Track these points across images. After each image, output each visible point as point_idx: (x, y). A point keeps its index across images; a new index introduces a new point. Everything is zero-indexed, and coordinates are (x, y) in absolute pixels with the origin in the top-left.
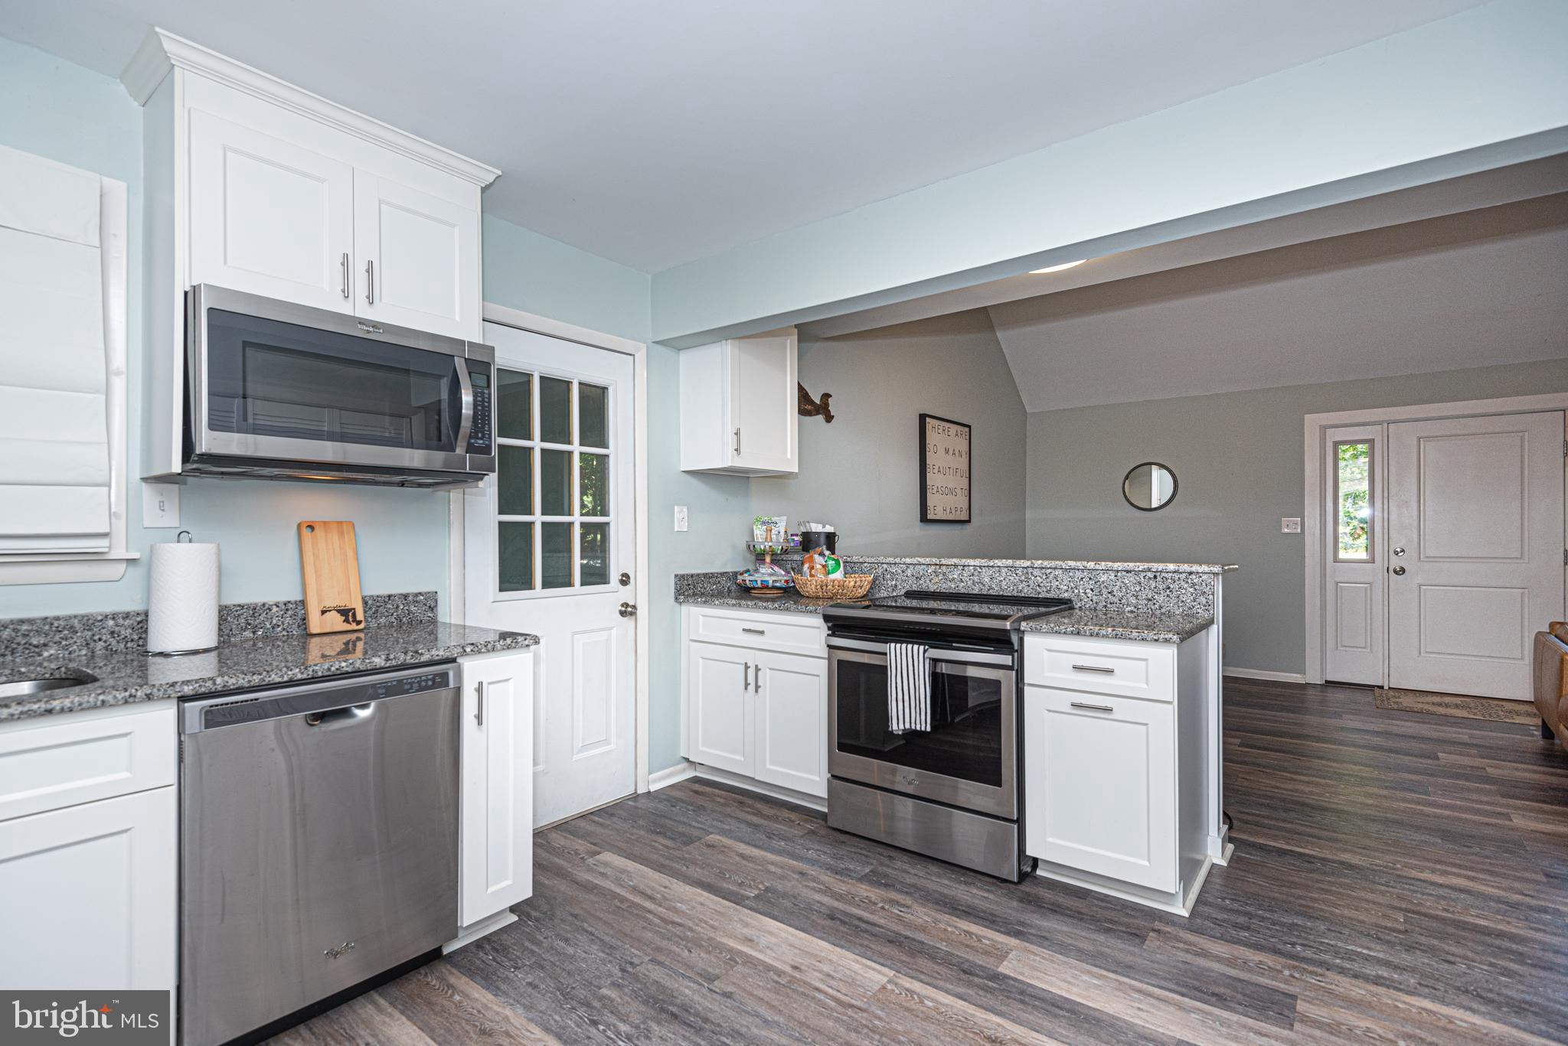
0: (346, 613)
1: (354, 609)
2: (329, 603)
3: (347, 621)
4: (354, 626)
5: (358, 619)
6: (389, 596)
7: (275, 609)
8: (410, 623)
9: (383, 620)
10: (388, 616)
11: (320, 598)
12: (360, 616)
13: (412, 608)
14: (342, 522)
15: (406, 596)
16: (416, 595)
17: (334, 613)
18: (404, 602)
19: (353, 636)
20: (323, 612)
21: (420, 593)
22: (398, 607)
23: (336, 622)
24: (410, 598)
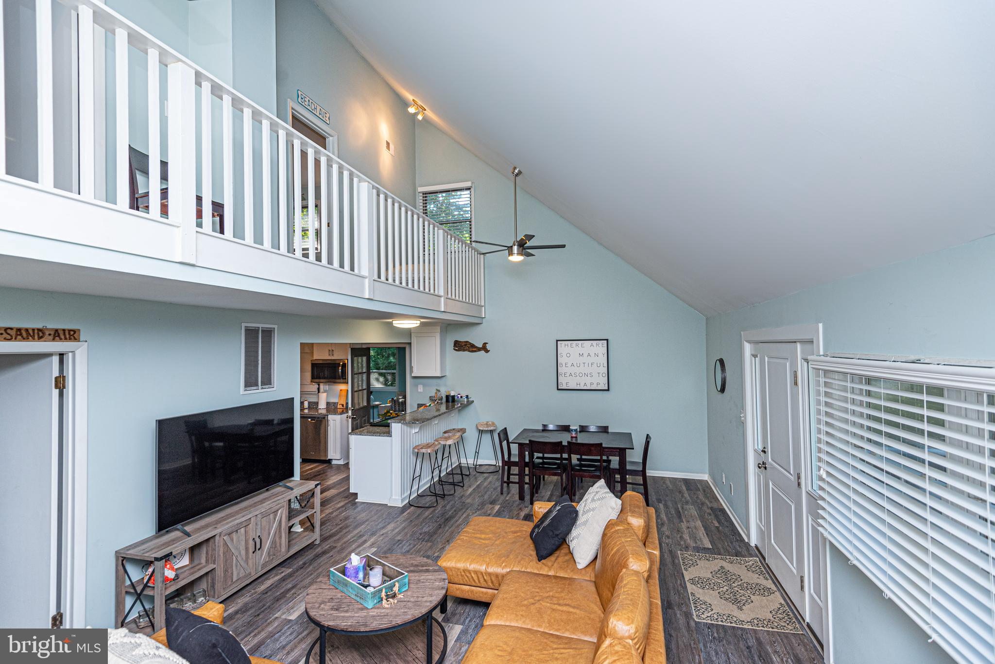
0: (343, 405)
2: (341, 403)
12: (345, 406)
14: (346, 390)
19: (342, 409)
23: (341, 406)
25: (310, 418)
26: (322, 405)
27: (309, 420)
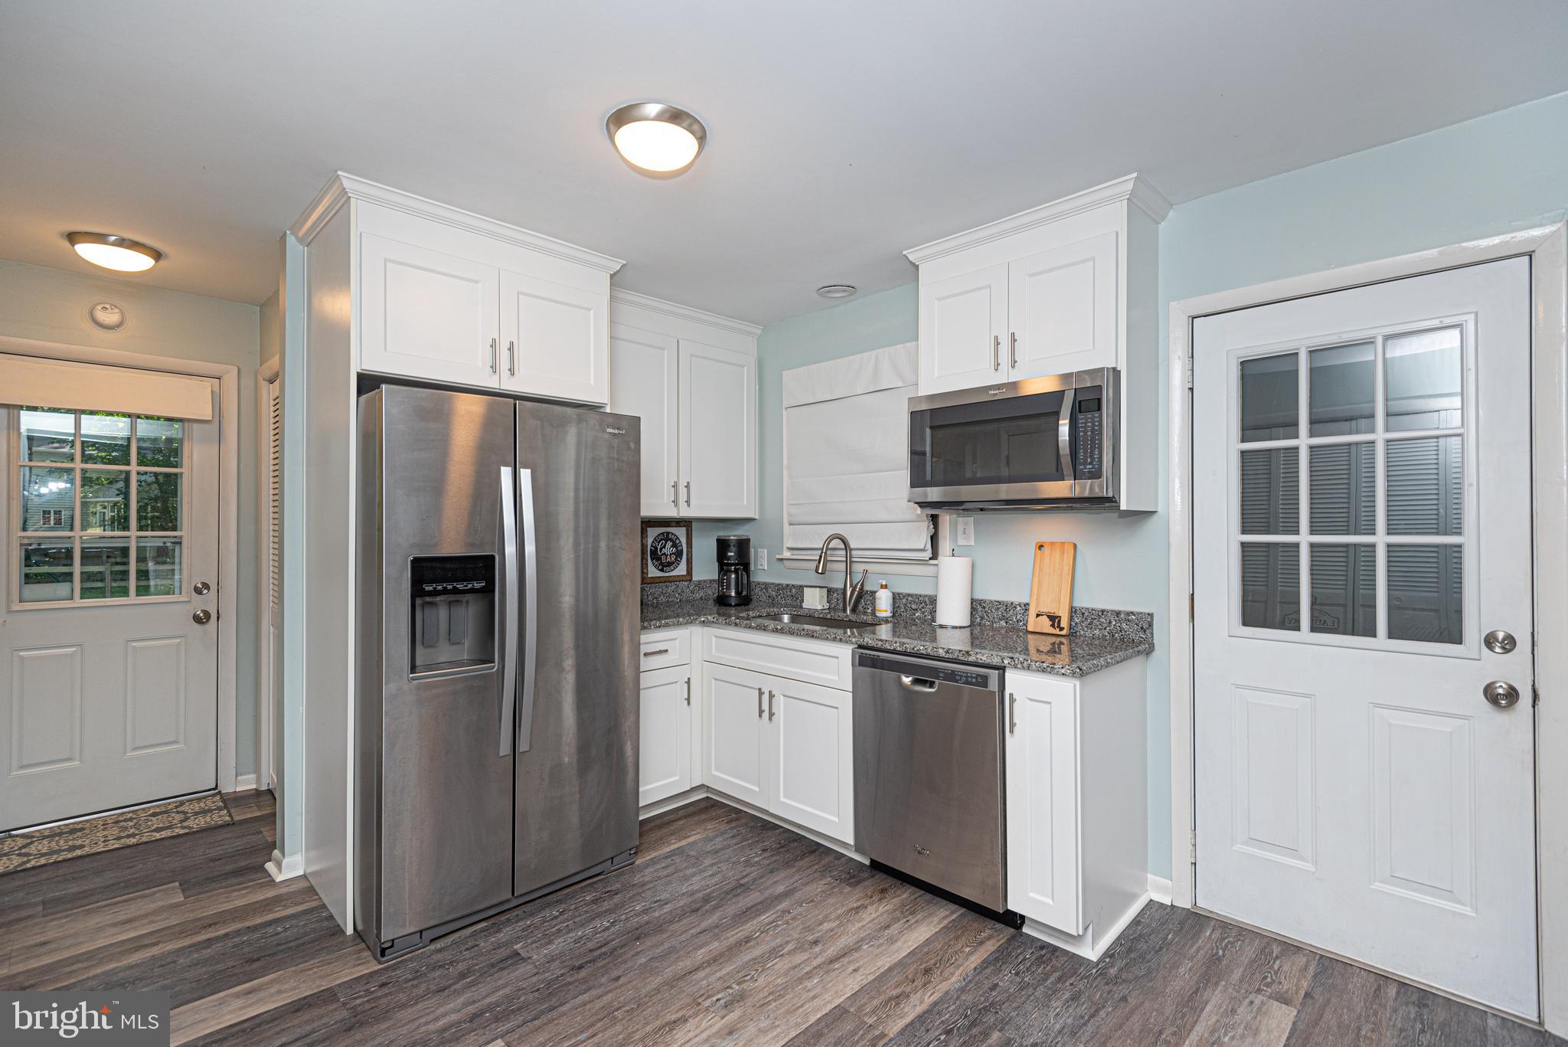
0: (1054, 619)
1: (1060, 617)
2: (1044, 609)
3: (1053, 626)
4: (1057, 631)
5: (1062, 626)
6: (1103, 611)
7: (1019, 608)
8: (1122, 640)
9: (1097, 632)
10: (1102, 629)
11: (1037, 605)
12: (1064, 623)
13: (1124, 625)
14: (1064, 543)
15: (1118, 613)
16: (1128, 614)
17: (1045, 617)
18: (1116, 618)
19: (1058, 640)
20: (1038, 615)
21: (1132, 613)
22: (1110, 622)
23: (1045, 625)
24: (1122, 616)
25: (906, 669)
26: (953, 612)
27: (907, 680)
